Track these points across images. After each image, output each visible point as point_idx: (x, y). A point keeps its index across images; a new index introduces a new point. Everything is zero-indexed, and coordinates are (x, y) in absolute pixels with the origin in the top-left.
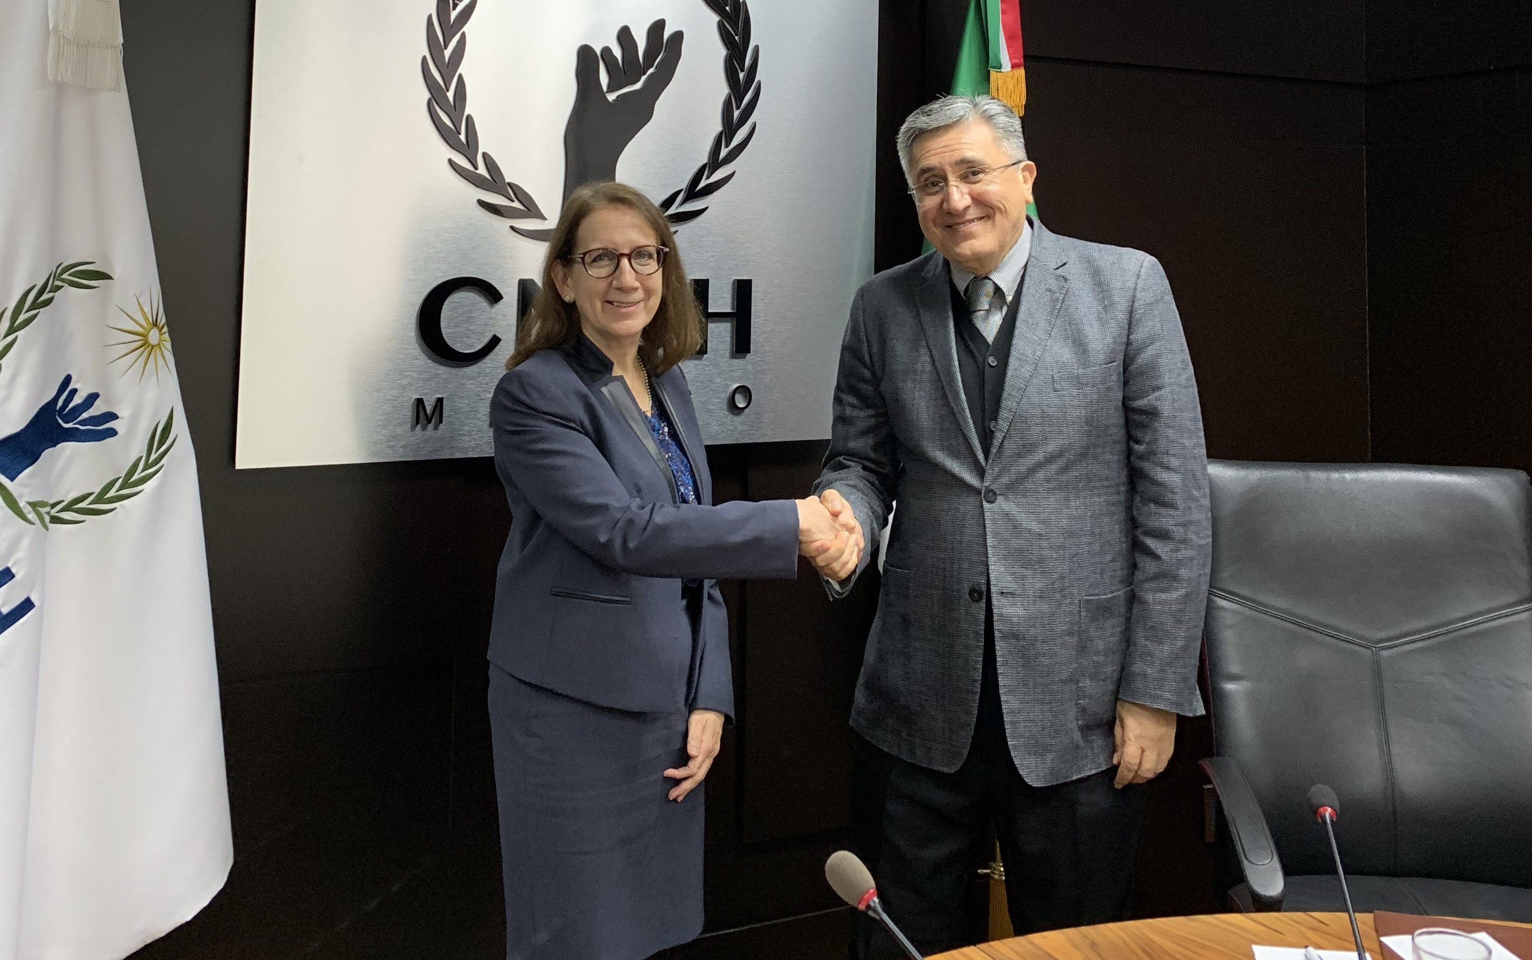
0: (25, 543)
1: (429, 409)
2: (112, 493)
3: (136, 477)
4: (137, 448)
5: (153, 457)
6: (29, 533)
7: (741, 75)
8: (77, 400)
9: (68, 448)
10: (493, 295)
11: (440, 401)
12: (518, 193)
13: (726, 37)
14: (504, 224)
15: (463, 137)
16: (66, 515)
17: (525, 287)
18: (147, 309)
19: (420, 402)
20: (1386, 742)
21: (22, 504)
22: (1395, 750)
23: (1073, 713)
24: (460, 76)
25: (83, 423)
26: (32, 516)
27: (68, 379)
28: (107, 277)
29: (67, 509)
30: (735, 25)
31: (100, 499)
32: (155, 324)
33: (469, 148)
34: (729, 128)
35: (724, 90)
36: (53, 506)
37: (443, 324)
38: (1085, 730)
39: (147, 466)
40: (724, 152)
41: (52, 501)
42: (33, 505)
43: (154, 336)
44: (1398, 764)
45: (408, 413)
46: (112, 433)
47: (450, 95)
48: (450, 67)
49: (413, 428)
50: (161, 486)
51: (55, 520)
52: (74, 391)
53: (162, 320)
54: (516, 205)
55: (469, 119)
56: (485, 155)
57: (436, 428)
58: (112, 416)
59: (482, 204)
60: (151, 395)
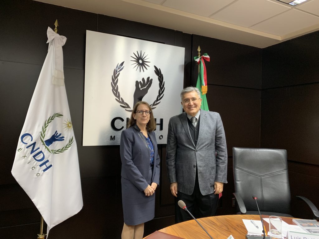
0: (51, 156)
1: (113, 137)
2: (64, 149)
3: (67, 147)
4: (67, 142)
5: (70, 144)
6: (51, 155)
7: (162, 86)
8: (58, 135)
9: (57, 142)
10: (123, 120)
11: (114, 136)
12: (127, 104)
13: (159, 80)
14: (124, 109)
15: (118, 95)
16: (57, 152)
17: (128, 119)
18: (69, 121)
19: (111, 136)
20: (262, 191)
21: (50, 150)
22: (264, 192)
23: (209, 184)
24: (117, 85)
25: (59, 138)
26: (51, 152)
27: (56, 131)
28: (62, 115)
29: (57, 151)
30: (161, 78)
31: (62, 150)
32: (70, 123)
33: (119, 97)
34: (160, 94)
35: (159, 88)
36: (55, 151)
37: (115, 124)
38: (211, 186)
39: (69, 145)
40: (159, 98)
41: (54, 150)
42: (52, 150)
43: (70, 125)
44: (264, 194)
45: (109, 138)
46: (64, 140)
47: (116, 88)
48: (116, 84)
49: (110, 140)
50: (71, 148)
51: (55, 153)
52: (58, 133)
53: (71, 122)
54: (126, 106)
55: (119, 92)
56: (121, 98)
57: (114, 140)
58: (63, 137)
59: (121, 106)
60: (70, 134)
